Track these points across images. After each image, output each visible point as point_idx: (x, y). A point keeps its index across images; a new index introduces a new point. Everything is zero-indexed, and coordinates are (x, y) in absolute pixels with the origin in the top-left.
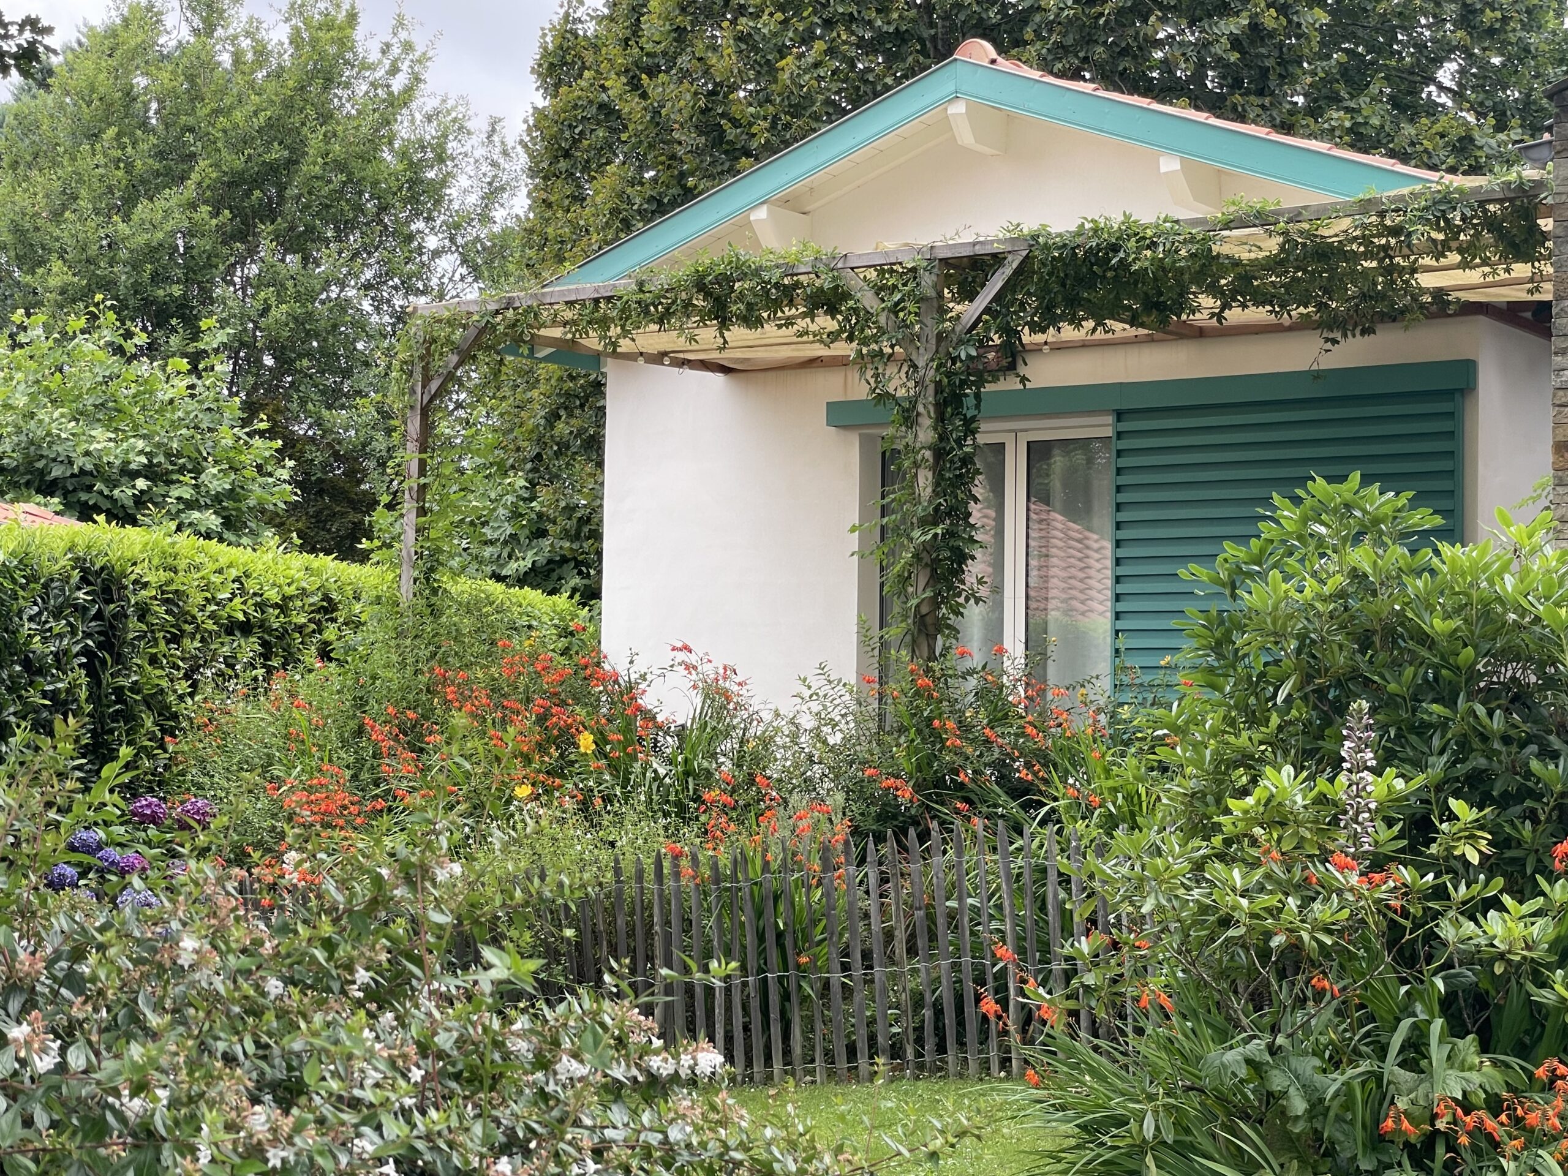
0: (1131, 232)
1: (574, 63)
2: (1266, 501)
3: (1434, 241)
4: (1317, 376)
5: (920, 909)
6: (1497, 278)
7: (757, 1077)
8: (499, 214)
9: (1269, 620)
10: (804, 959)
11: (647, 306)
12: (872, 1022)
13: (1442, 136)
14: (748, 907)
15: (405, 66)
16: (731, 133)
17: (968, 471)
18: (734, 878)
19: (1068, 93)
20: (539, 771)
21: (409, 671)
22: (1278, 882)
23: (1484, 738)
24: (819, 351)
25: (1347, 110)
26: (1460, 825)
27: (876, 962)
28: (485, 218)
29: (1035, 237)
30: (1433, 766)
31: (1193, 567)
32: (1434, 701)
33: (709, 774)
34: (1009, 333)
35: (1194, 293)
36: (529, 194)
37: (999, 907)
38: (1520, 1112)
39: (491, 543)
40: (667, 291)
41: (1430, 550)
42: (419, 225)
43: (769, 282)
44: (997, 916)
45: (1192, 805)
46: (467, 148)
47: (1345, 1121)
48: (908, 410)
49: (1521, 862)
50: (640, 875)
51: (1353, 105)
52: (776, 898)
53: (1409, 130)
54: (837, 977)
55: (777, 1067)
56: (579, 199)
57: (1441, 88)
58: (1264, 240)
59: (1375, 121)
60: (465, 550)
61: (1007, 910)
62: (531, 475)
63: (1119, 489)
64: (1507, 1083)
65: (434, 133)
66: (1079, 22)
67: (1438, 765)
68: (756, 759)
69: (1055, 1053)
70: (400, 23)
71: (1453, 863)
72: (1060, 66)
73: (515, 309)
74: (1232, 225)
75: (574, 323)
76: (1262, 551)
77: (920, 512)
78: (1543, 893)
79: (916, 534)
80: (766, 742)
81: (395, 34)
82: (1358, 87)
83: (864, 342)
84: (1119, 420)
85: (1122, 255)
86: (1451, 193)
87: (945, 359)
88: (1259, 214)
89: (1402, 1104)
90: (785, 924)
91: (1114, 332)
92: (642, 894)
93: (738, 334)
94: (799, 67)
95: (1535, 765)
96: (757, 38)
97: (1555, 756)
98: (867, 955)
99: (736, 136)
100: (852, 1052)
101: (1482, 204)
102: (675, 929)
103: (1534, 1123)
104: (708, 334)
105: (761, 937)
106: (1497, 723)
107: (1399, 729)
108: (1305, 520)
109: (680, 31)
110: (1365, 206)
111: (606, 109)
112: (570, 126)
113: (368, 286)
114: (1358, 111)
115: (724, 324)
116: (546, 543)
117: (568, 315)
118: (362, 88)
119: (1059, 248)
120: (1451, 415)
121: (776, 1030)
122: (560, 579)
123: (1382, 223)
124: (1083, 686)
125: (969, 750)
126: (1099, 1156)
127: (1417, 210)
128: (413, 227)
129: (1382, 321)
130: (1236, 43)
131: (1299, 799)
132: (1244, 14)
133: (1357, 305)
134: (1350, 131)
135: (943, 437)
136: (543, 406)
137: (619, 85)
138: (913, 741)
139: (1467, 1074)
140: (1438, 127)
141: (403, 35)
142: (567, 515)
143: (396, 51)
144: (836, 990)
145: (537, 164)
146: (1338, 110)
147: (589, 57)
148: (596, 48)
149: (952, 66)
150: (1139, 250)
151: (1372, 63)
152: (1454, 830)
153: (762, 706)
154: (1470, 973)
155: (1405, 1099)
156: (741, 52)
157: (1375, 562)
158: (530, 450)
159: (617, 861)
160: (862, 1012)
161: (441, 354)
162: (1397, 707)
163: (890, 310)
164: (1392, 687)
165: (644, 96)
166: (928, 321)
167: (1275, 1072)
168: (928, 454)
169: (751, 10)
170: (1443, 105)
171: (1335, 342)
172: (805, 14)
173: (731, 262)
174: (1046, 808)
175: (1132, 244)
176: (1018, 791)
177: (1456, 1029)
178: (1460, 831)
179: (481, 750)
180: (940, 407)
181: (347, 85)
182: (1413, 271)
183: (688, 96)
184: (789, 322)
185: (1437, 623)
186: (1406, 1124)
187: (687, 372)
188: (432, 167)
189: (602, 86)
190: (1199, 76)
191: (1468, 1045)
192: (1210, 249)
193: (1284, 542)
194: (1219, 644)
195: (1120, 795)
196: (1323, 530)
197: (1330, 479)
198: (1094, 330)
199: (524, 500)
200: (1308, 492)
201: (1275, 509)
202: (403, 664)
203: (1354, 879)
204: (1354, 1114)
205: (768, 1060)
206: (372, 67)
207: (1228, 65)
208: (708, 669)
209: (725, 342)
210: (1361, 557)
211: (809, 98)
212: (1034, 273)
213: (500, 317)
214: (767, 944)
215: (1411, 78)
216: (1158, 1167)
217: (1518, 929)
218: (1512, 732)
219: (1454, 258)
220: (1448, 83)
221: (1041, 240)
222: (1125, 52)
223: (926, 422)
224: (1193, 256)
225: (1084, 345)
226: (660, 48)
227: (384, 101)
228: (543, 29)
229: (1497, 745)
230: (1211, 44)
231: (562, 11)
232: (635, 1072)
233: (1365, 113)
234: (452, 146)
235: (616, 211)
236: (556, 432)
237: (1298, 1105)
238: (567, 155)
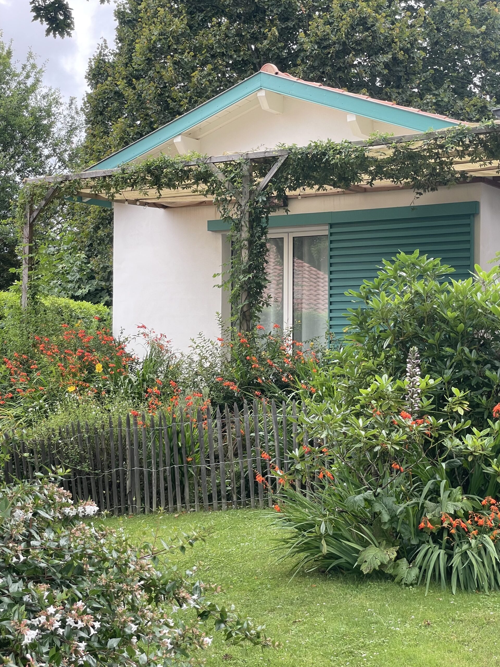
0: (331, 147)
1: (104, 74)
2: (380, 262)
3: (458, 151)
4: (413, 208)
5: (239, 437)
6: (486, 166)
7: (170, 509)
8: (75, 140)
9: (380, 313)
10: (190, 459)
11: (126, 180)
12: (219, 485)
13: (474, 106)
14: (166, 437)
15: (32, 75)
16: (172, 104)
17: (263, 250)
18: (160, 425)
19: (308, 87)
20: (80, 380)
21: (25, 337)
22: (380, 424)
23: (469, 362)
24: (203, 199)
25: (434, 95)
26: (456, 398)
27: (220, 460)
28: (69, 142)
29: (290, 149)
30: (446, 374)
31: (350, 291)
32: (448, 346)
33: (153, 380)
34: (281, 191)
35: (360, 173)
36: (86, 132)
37: (273, 435)
38: (476, 519)
39: (71, 282)
40: (135, 173)
41: (447, 283)
42: (40, 144)
43: (178, 169)
44: (272, 439)
45: (348, 392)
46: (60, 110)
47: (406, 524)
48: (237, 224)
49: (482, 413)
50: (120, 424)
51: (436, 92)
52: (178, 433)
53: (460, 103)
54: (204, 466)
55: (179, 505)
56: (106, 133)
57: (476, 86)
58: (386, 151)
59: (446, 100)
60: (60, 285)
61: (276, 437)
62: (88, 253)
63: (331, 257)
64: (473, 507)
65: (45, 104)
66: (320, 57)
67: (448, 373)
68: (173, 374)
69: (286, 497)
70: (30, 56)
71: (454, 414)
72: (312, 75)
73: (69, 181)
74: (373, 144)
75: (94, 187)
76: (379, 284)
77: (243, 268)
78: (490, 427)
79: (241, 277)
80: (178, 366)
81: (28, 61)
82: (439, 84)
83: (218, 195)
84: (331, 228)
85: (327, 157)
86: (464, 130)
87: (253, 203)
88: (385, 139)
89: (429, 516)
90: (182, 444)
91: (326, 190)
92: (121, 432)
93: (165, 192)
94: (201, 76)
95: (488, 373)
96: (182, 63)
97: (496, 369)
98: (217, 457)
99: (174, 106)
100: (210, 498)
101: (477, 135)
102: (135, 447)
103: (482, 524)
104: (153, 192)
105: (171, 450)
106: (473, 356)
107: (434, 358)
108: (396, 270)
109: (149, 60)
110: (429, 136)
111: (119, 95)
112: (102, 101)
113: (18, 171)
114: (438, 95)
115: (160, 188)
116: (95, 282)
117: (92, 183)
118: (13, 85)
119: (300, 154)
120: (469, 225)
121: (178, 489)
122: (101, 297)
123: (435, 144)
124: (312, 341)
125: (262, 369)
126: (303, 541)
127: (450, 137)
128: (38, 145)
129: (440, 185)
130: (386, 65)
131: (390, 389)
132: (390, 53)
133: (429, 178)
134: (435, 104)
135: (252, 236)
136: (92, 224)
137: (123, 83)
138: (239, 365)
139: (456, 503)
140: (472, 102)
141: (32, 61)
142: (103, 270)
143: (29, 68)
144: (204, 472)
145: (88, 118)
146: (430, 95)
147: (110, 71)
148: (113, 67)
149: (259, 75)
150: (334, 155)
151: (446, 74)
152: (453, 401)
153: (176, 351)
154: (459, 461)
155: (430, 514)
156: (176, 69)
157: (424, 288)
158: (87, 242)
159: (110, 418)
160: (214, 481)
161: (38, 200)
162: (433, 349)
163: (229, 181)
164: (431, 341)
165: (134, 88)
166: (246, 186)
167: (377, 504)
168: (246, 243)
169: (180, 51)
170: (475, 93)
171: (421, 194)
172: (203, 52)
173: (162, 160)
174: (293, 394)
175: (331, 152)
176: (283, 386)
177: (453, 484)
178: (456, 401)
179: (54, 371)
180: (251, 222)
181: (7, 83)
182: (451, 163)
183: (153, 88)
184: (188, 186)
185: (449, 313)
186: (429, 525)
187: (148, 208)
188: (45, 119)
189: (116, 84)
190: (373, 81)
191: (457, 491)
192: (364, 155)
193: (388, 280)
194: (361, 323)
195: (324, 388)
196: (404, 274)
197: (407, 253)
198: (318, 189)
199: (85, 263)
200: (397, 259)
201: (384, 265)
202: (22, 335)
203: (410, 422)
204: (409, 521)
205: (175, 503)
206: (18, 75)
207: (384, 75)
208: (153, 336)
209: (160, 195)
210: (418, 286)
211: (205, 89)
212: (291, 165)
213: (63, 185)
214: (174, 453)
215: (462, 81)
216: (327, 545)
217: (479, 443)
218: (480, 359)
219: (468, 158)
220: (478, 83)
221: (293, 150)
222: (339, 69)
223: (245, 229)
224: (357, 157)
225: (316, 196)
226: (140, 67)
227: (24, 90)
228: (90, 59)
229: (474, 365)
230: (376, 66)
231: (98, 51)
232: (58, 514)
233: (441, 96)
234: (54, 109)
235: (122, 138)
236: (98, 235)
237: (386, 517)
238: (101, 114)
